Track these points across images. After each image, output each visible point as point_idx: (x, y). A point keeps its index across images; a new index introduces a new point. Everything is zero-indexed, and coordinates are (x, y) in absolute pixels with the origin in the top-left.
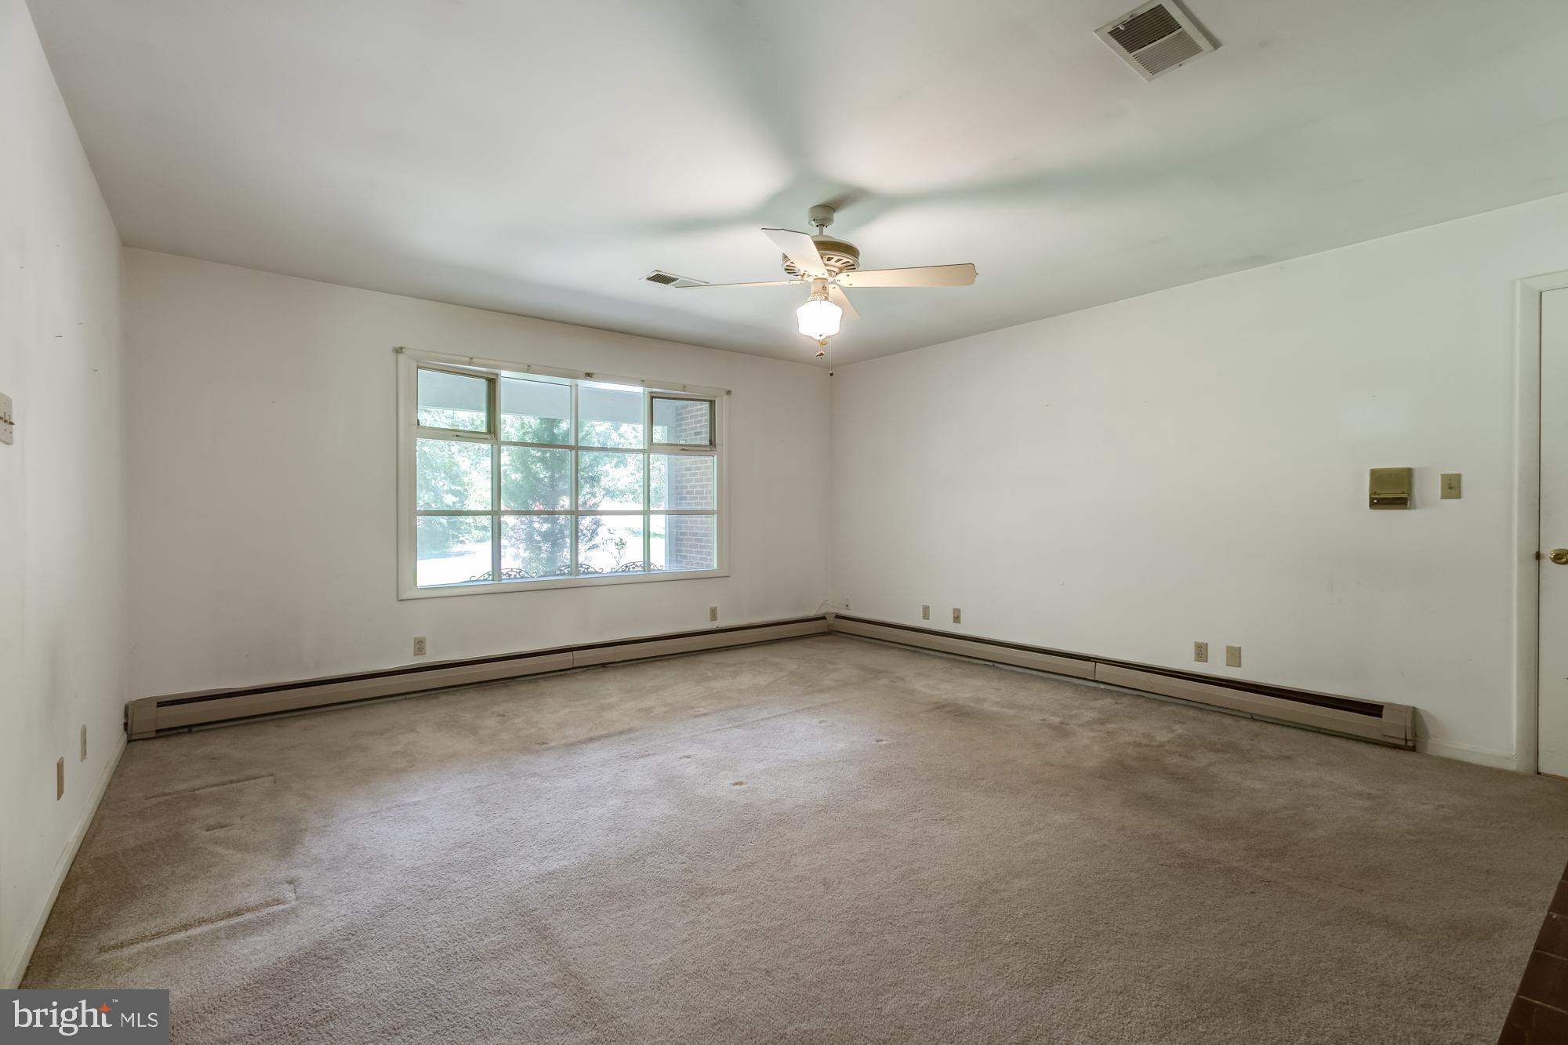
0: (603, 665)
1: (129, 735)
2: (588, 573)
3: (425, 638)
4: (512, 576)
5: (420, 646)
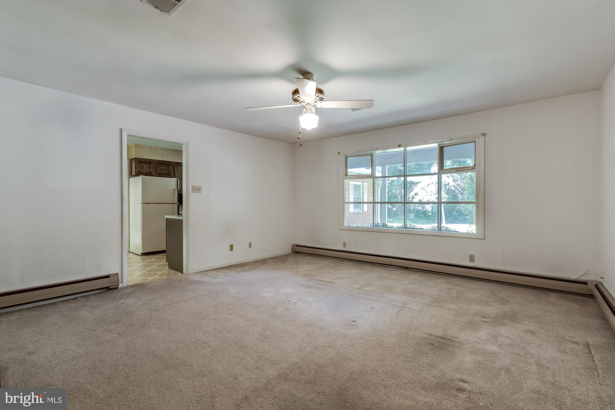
0: (406, 268)
1: (292, 251)
2: (415, 228)
3: (346, 242)
5: (344, 244)
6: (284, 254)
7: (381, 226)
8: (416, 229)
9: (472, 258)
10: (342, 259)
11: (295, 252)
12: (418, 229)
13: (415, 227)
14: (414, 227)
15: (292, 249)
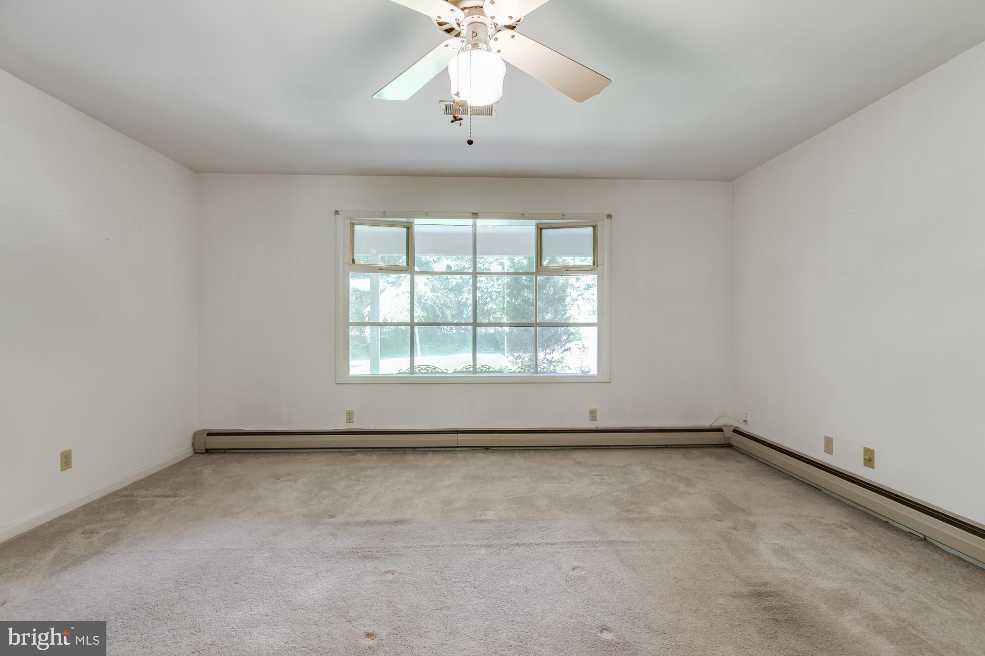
0: (487, 448)
1: (194, 450)
2: (490, 372)
3: (353, 411)
4: (429, 371)
5: (350, 417)
6: (173, 463)
7: (424, 371)
8: (492, 372)
9: (593, 415)
10: (342, 450)
11: (204, 451)
12: (496, 372)
13: (490, 370)
14: (488, 369)
15: (193, 444)
